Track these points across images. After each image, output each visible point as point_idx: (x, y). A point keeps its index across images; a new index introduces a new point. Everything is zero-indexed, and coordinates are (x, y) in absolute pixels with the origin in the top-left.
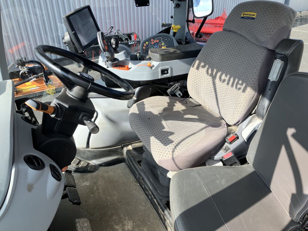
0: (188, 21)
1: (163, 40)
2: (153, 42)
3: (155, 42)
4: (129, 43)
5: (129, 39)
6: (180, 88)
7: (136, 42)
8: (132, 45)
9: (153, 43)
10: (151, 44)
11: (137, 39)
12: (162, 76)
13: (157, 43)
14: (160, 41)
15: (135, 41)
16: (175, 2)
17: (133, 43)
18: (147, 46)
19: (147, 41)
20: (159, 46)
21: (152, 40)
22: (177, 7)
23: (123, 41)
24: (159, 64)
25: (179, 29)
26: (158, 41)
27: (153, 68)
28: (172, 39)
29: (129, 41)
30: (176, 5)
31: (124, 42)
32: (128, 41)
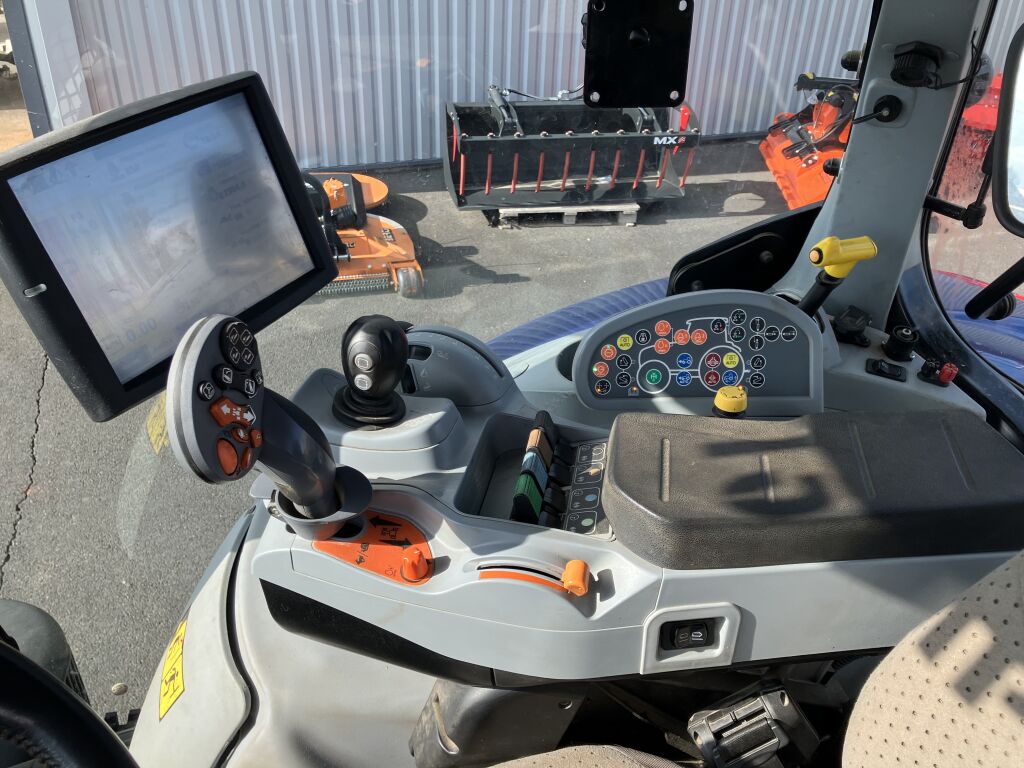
0: (933, 205)
1: (738, 335)
2: (669, 337)
3: (681, 338)
4: (657, 141)
5: (656, 125)
6: (785, 742)
7: (682, 140)
8: (667, 146)
9: (661, 347)
10: (651, 354)
11: (689, 129)
12: (660, 657)
13: (695, 351)
14: (714, 339)
15: (681, 133)
16: (871, 84)
17: (672, 141)
18: (624, 359)
19: (629, 330)
20: (704, 369)
21: (662, 327)
22: (881, 119)
23: (636, 131)
24: (654, 587)
25: (861, 264)
26: (700, 337)
27: (603, 607)
28: (802, 333)
29: (655, 133)
30: (878, 107)
31: (637, 134)
32: (652, 129)
